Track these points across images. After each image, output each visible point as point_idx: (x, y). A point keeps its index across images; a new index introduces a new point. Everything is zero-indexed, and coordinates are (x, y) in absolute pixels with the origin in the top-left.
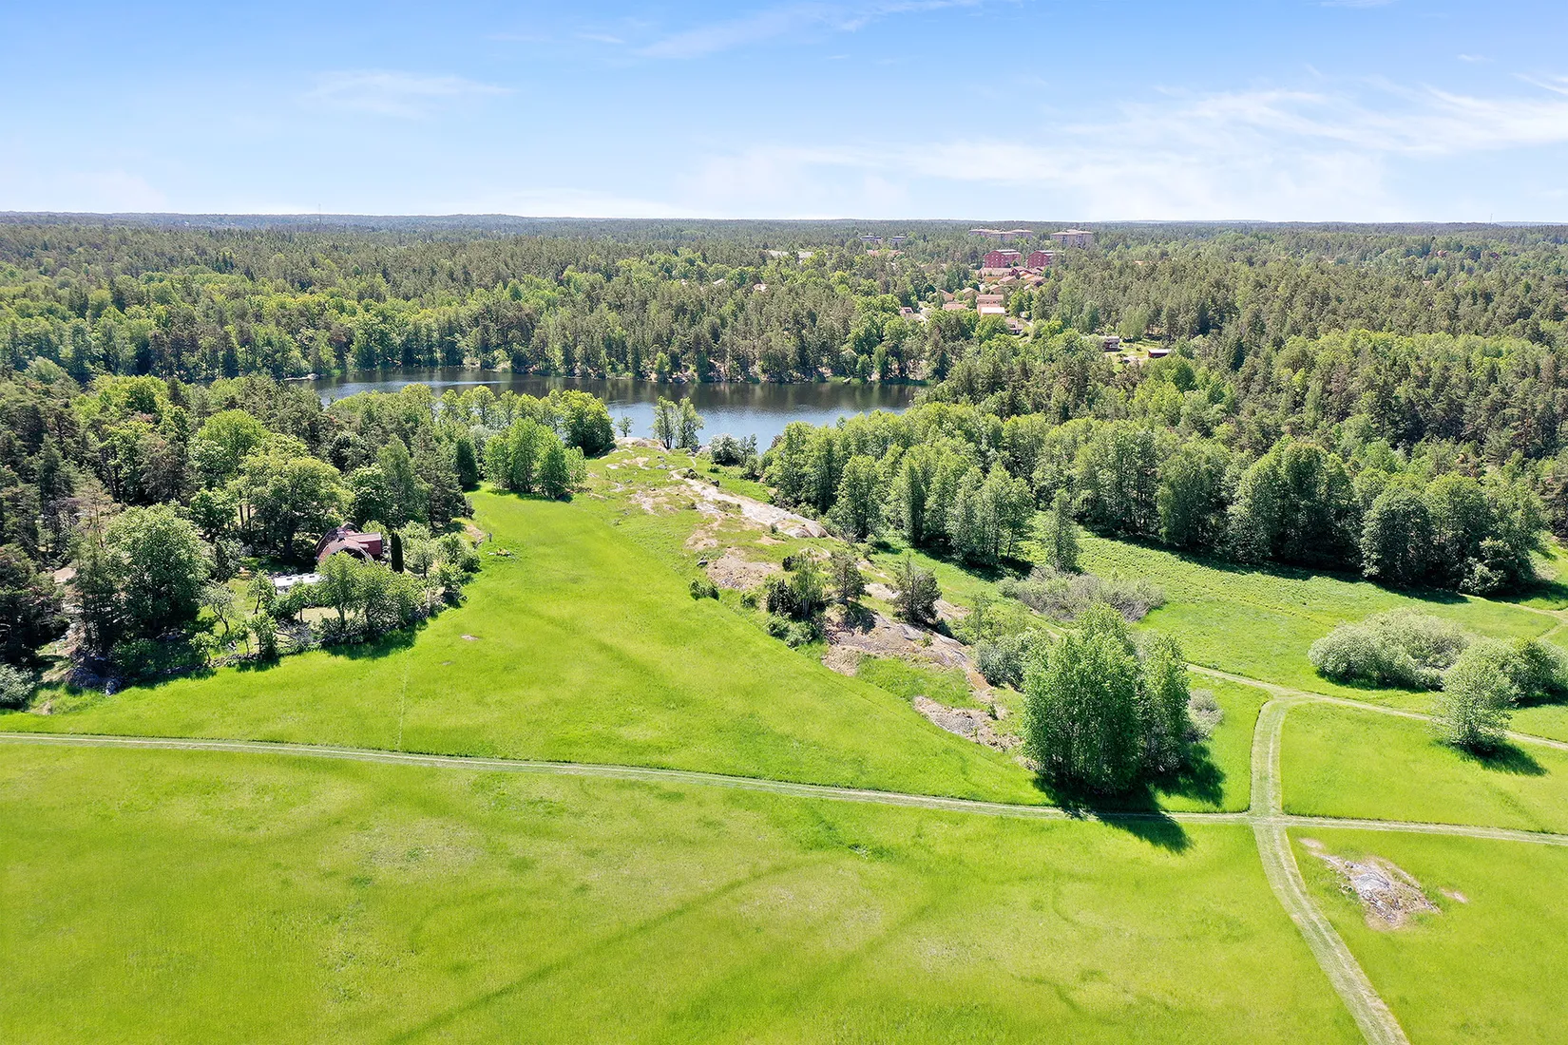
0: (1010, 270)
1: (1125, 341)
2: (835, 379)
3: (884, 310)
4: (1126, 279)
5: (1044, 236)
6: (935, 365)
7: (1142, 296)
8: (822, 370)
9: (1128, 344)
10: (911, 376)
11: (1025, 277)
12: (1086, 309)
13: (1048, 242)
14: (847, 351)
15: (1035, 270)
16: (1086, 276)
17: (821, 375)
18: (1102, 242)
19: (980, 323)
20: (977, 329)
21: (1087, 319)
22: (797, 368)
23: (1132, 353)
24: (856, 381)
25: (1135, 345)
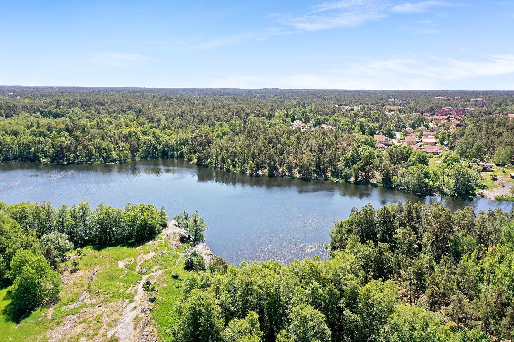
0: (447, 117)
1: (497, 165)
2: (332, 179)
3: (366, 144)
4: (501, 129)
5: (467, 100)
6: (383, 177)
7: (509, 141)
8: (327, 174)
9: (498, 167)
10: (371, 181)
11: (453, 121)
12: (475, 146)
13: (468, 103)
14: (340, 165)
15: (458, 117)
16: (479, 126)
17: (326, 176)
18: (494, 103)
19: (413, 154)
20: (411, 156)
21: (475, 152)
22: (314, 172)
23: (500, 174)
24: (342, 181)
25: (502, 168)
